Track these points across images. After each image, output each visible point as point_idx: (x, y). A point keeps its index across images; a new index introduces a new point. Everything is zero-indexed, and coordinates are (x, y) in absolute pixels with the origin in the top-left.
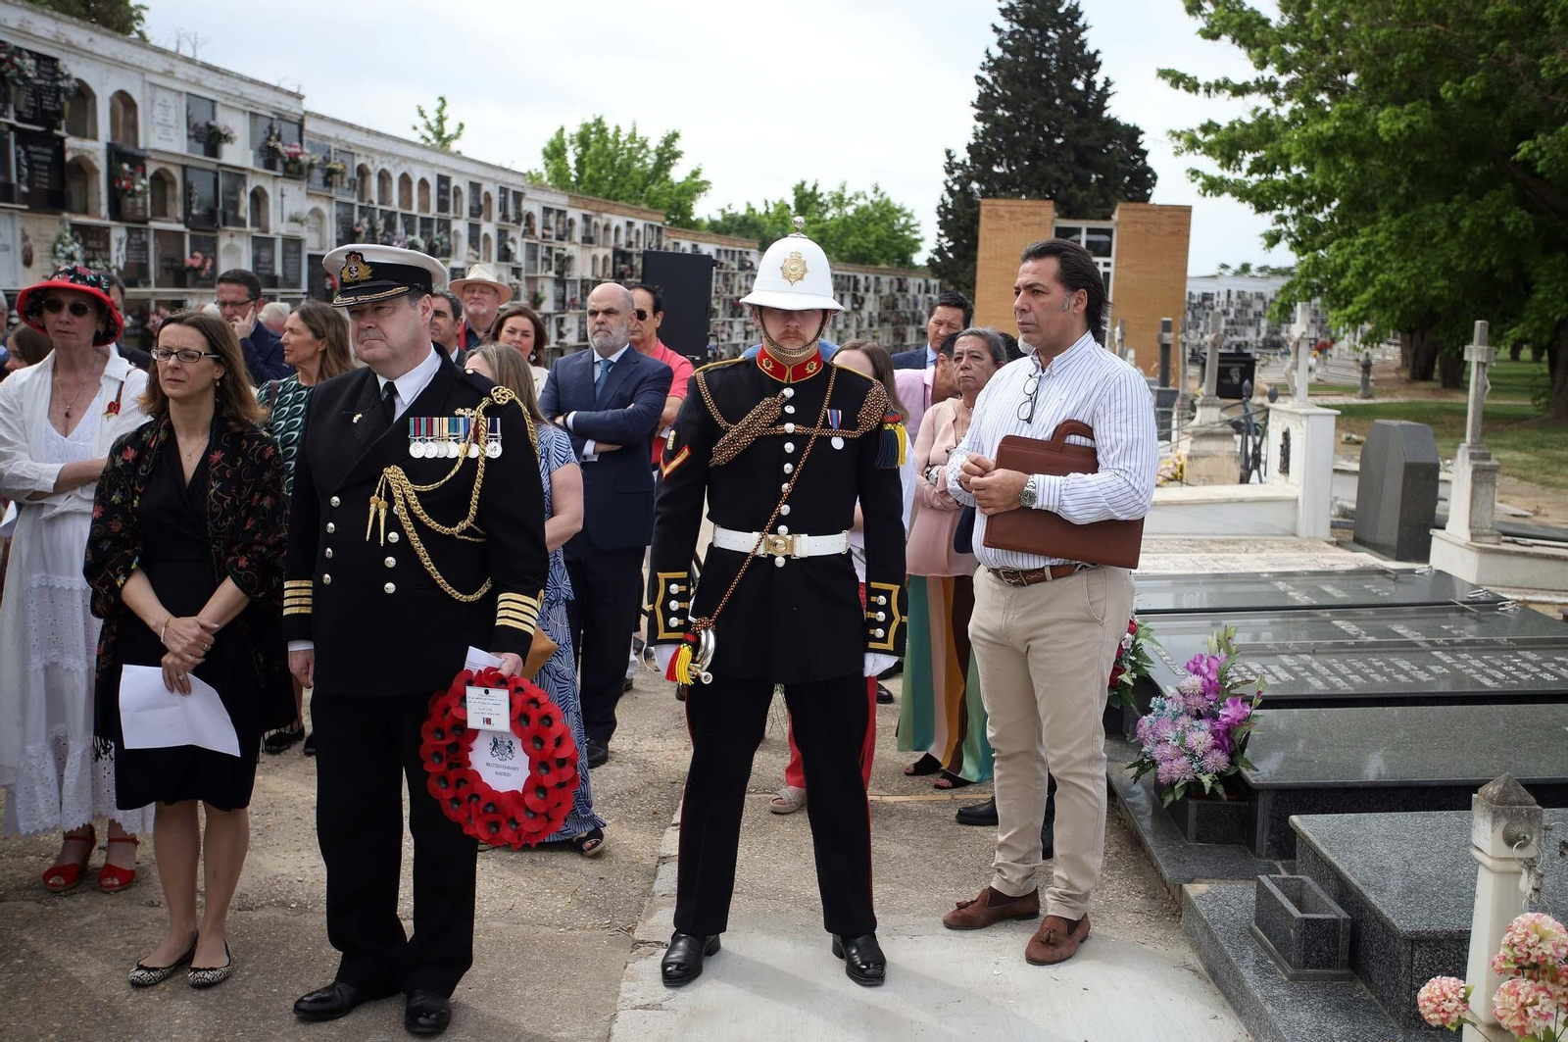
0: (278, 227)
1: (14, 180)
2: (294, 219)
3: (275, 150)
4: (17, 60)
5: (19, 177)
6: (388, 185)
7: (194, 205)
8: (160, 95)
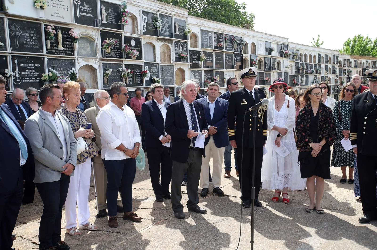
0: (283, 69)
1: (234, 64)
2: (286, 68)
3: (283, 52)
4: (235, 39)
5: (235, 63)
6: (306, 57)
7: (266, 66)
8: (260, 42)
